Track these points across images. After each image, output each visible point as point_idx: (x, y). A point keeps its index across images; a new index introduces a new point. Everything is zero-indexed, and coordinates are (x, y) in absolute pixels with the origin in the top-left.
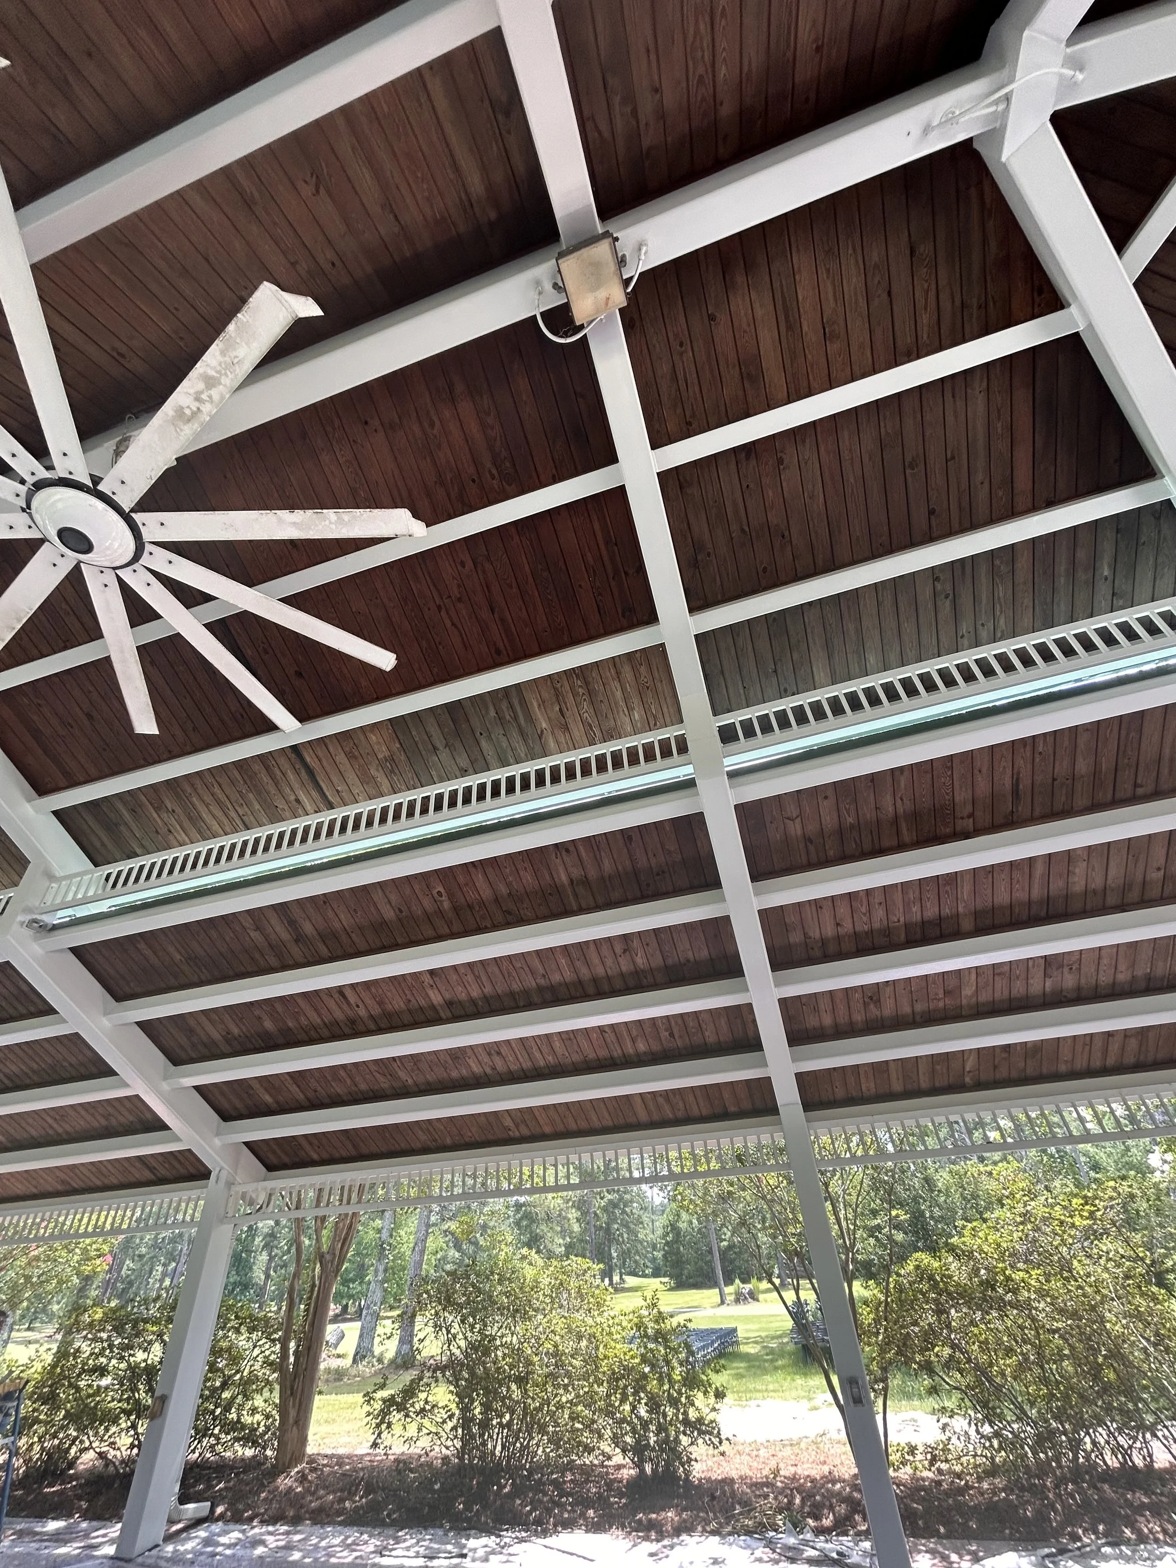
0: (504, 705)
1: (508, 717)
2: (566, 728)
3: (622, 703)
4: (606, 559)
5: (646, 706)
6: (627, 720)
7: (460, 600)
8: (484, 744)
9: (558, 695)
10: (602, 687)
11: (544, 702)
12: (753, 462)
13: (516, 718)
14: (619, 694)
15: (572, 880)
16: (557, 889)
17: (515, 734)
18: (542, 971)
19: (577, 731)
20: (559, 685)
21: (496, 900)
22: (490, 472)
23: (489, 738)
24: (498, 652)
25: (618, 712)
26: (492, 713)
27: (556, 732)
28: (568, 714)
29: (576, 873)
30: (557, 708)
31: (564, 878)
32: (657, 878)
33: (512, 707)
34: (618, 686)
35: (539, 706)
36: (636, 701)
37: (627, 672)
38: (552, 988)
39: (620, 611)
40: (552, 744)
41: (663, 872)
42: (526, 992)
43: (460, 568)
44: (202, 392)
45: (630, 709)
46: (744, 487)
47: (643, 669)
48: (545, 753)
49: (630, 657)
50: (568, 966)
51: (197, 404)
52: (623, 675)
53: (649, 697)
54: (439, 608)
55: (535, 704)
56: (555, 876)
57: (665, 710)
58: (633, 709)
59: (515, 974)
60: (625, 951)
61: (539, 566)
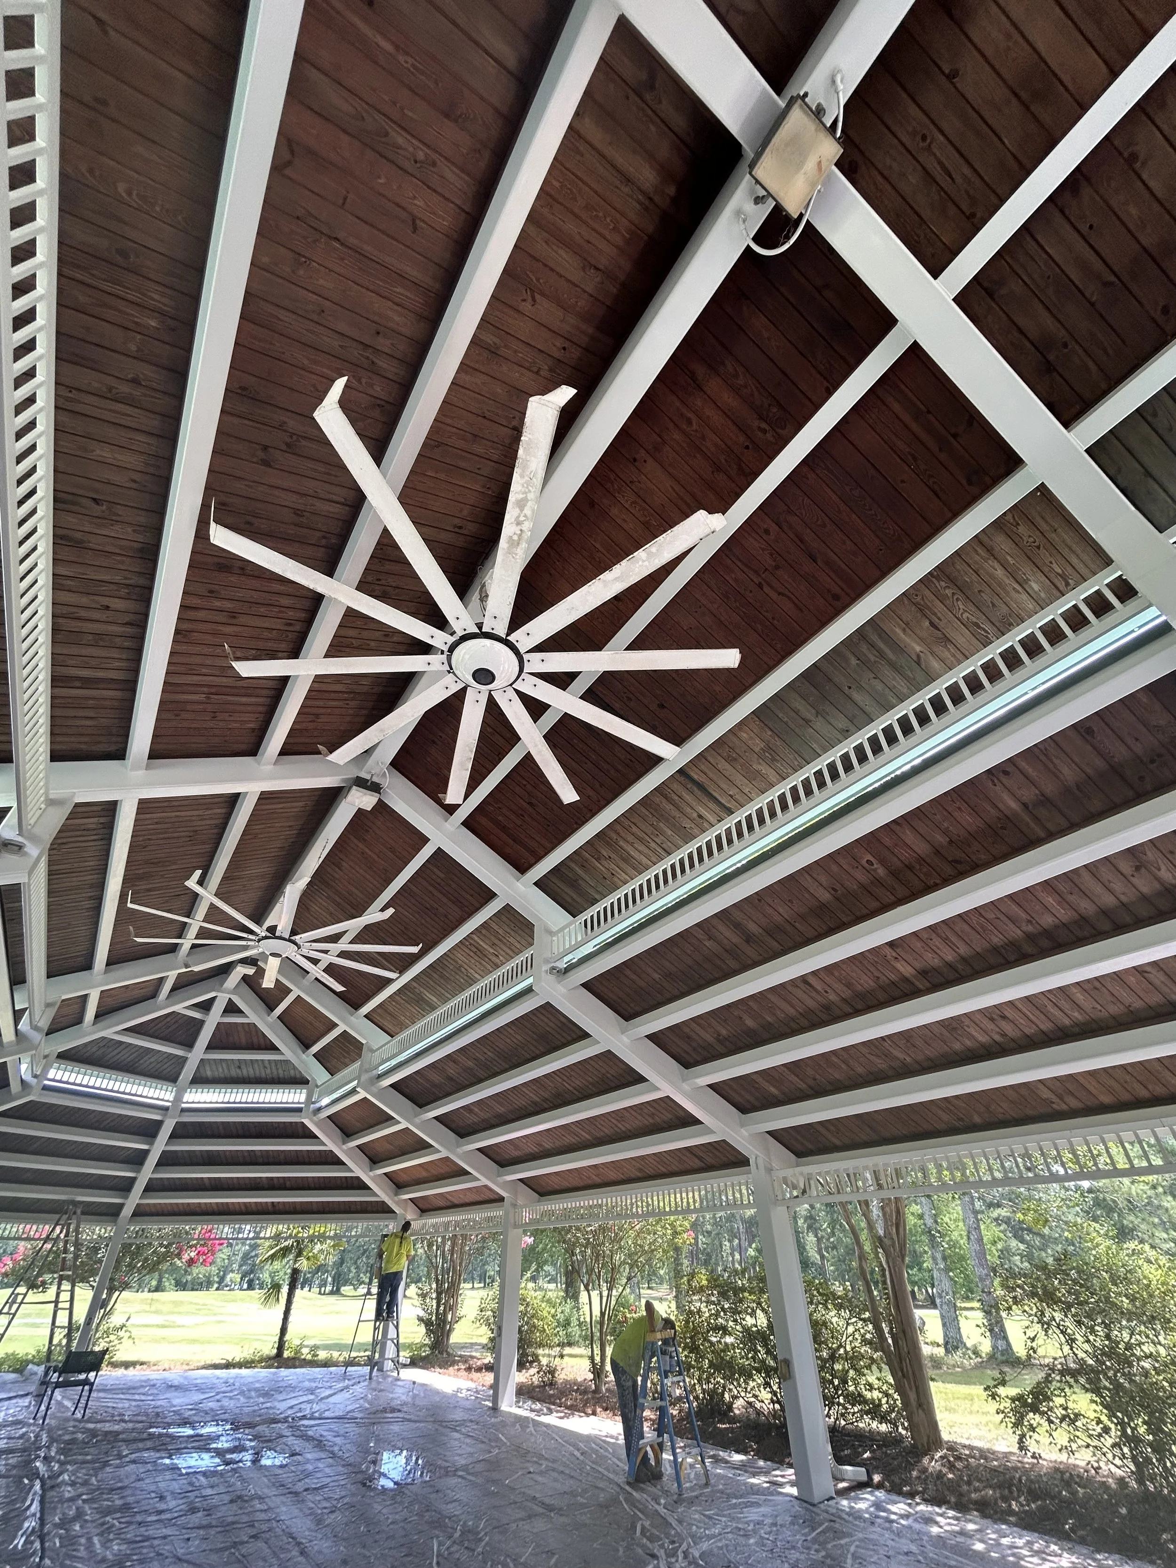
0: (864, 648)
1: (872, 658)
2: (946, 640)
3: (1009, 581)
4: (924, 436)
5: (1046, 569)
6: (1024, 596)
7: (777, 567)
8: (856, 696)
9: (922, 610)
10: (974, 577)
11: (907, 624)
13: (882, 655)
14: (1000, 572)
15: (1025, 805)
16: (1009, 820)
17: (887, 672)
18: (1024, 915)
19: (962, 637)
20: (919, 599)
21: (937, 852)
22: (760, 429)
23: (860, 688)
24: (836, 597)
25: (1007, 593)
26: (854, 661)
27: (935, 649)
28: (941, 625)
29: (1029, 794)
30: (927, 623)
31: (1013, 804)
33: (872, 645)
34: (996, 564)
35: (904, 630)
36: (1027, 570)
37: (1002, 544)
38: (1046, 933)
39: (964, 482)
40: (935, 664)
41: (1160, 756)
42: (1013, 944)
43: (764, 536)
44: (518, 517)
45: (1022, 583)
47: (1022, 530)
48: (931, 678)
49: (998, 524)
50: (1059, 903)
51: (519, 527)
52: (997, 549)
53: (1045, 556)
54: (760, 585)
55: (898, 630)
56: (1000, 805)
57: (1074, 561)
58: (1027, 581)
59: (991, 927)
60: (1137, 868)
61: (847, 488)
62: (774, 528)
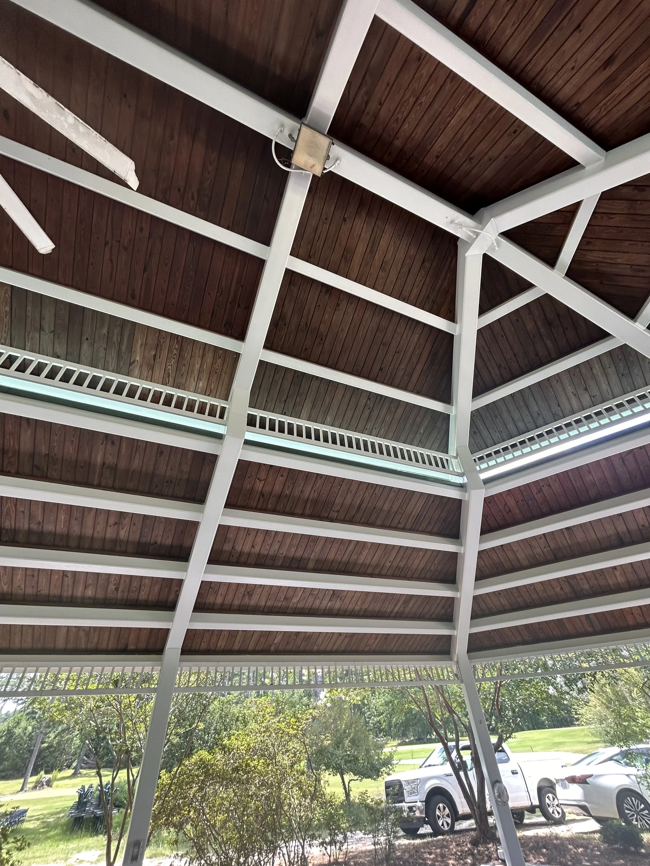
0: (117, 331)
1: (115, 339)
2: (152, 368)
3: (196, 372)
4: (232, 290)
5: (210, 381)
6: (194, 384)
7: (125, 249)
8: (85, 346)
9: (158, 346)
10: (189, 357)
11: (146, 344)
12: (327, 296)
13: (120, 343)
14: (197, 366)
15: (104, 464)
16: (89, 465)
17: (114, 353)
18: (40, 518)
19: (158, 373)
20: (163, 340)
21: (32, 455)
22: (193, 194)
23: (92, 345)
24: (133, 297)
25: (191, 377)
26: (105, 331)
27: (144, 366)
28: (158, 360)
29: (111, 460)
30: (154, 353)
31: (99, 460)
32: (165, 484)
33: (122, 334)
34: (200, 362)
35: (142, 345)
36: (205, 376)
37: (209, 357)
38: (41, 534)
39: (224, 323)
40: (137, 372)
41: (171, 482)
42: (15, 531)
43: (138, 230)
45: (199, 379)
46: (318, 305)
47: (219, 361)
48: (128, 374)
49: (216, 349)
50: (65, 522)
52: (206, 357)
53: (214, 379)
54: (106, 243)
55: (140, 342)
56: (93, 456)
57: (219, 390)
58: (201, 379)
59: (13, 515)
60: (116, 523)
61: (191, 267)
62: (146, 232)
